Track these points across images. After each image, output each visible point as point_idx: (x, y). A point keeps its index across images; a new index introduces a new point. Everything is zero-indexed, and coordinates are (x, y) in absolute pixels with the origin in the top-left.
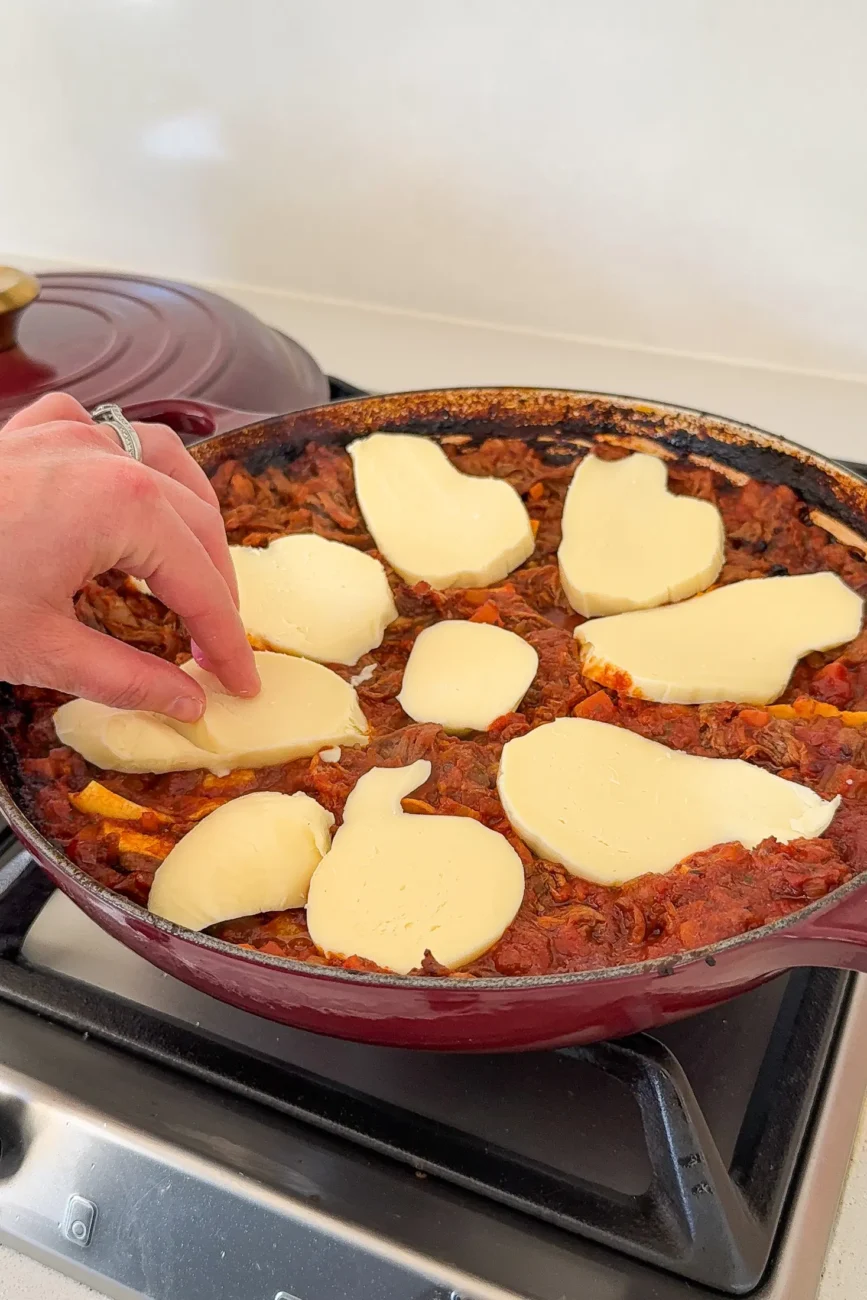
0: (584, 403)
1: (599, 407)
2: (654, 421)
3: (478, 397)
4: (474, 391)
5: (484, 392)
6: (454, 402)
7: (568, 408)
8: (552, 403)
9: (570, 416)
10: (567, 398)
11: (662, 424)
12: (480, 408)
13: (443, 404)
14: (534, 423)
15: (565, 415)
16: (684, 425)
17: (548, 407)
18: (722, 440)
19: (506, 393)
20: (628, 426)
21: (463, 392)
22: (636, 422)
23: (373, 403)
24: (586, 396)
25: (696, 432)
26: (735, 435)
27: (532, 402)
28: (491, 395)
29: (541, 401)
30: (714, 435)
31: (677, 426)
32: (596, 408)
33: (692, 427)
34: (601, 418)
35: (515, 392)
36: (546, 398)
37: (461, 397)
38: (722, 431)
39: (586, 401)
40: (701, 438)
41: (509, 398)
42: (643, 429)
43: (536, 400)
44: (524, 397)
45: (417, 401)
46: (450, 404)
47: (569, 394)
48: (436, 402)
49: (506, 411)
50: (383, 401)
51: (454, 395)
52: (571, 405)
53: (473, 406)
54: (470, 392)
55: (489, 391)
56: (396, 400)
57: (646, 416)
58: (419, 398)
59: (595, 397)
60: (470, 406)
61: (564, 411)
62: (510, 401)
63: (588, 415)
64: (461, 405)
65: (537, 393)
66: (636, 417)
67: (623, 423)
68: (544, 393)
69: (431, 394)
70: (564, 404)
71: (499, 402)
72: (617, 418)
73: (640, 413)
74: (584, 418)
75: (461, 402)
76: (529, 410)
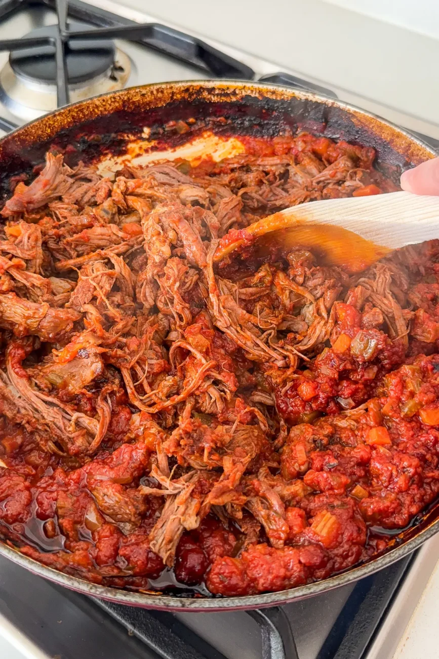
0: (182, 89)
1: (193, 89)
2: (229, 92)
3: (114, 98)
4: (111, 95)
5: (118, 94)
6: (100, 104)
7: (173, 93)
8: (162, 92)
9: (175, 97)
10: (171, 88)
11: (234, 93)
12: (117, 104)
13: (93, 107)
14: (153, 106)
15: (172, 98)
16: (249, 92)
17: (160, 95)
18: (274, 98)
19: (132, 92)
20: (212, 97)
21: (105, 97)
22: (218, 95)
23: (49, 119)
24: (184, 84)
25: (257, 95)
26: (282, 95)
27: (149, 94)
28: (122, 95)
29: (155, 92)
30: (269, 96)
31: (244, 93)
32: (191, 90)
33: (254, 92)
34: (195, 96)
35: (138, 90)
36: (158, 90)
37: (104, 101)
38: (273, 93)
39: (184, 87)
40: (260, 98)
41: (134, 94)
42: (223, 98)
43: (152, 93)
44: (144, 92)
45: (76, 110)
46: (97, 107)
47: (172, 85)
48: (88, 107)
49: (134, 103)
50: (55, 116)
51: (99, 100)
52: (175, 91)
53: (112, 104)
54: (109, 96)
55: (121, 93)
56: (63, 113)
57: (223, 90)
58: (77, 108)
59: (189, 84)
60: (110, 105)
61: (171, 95)
62: (135, 96)
63: (186, 96)
64: (104, 105)
65: (152, 88)
66: (217, 92)
67: (209, 96)
68: (156, 87)
69: (85, 103)
70: (170, 91)
71: (128, 98)
72: (205, 94)
73: (219, 89)
74: (184, 97)
75: (104, 103)
76: (148, 99)
